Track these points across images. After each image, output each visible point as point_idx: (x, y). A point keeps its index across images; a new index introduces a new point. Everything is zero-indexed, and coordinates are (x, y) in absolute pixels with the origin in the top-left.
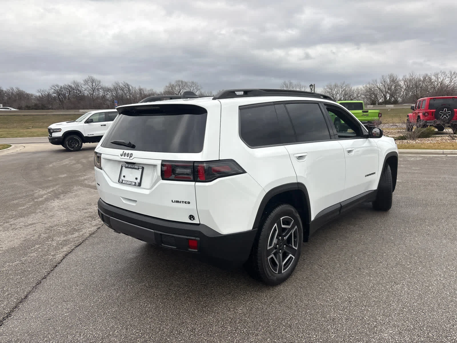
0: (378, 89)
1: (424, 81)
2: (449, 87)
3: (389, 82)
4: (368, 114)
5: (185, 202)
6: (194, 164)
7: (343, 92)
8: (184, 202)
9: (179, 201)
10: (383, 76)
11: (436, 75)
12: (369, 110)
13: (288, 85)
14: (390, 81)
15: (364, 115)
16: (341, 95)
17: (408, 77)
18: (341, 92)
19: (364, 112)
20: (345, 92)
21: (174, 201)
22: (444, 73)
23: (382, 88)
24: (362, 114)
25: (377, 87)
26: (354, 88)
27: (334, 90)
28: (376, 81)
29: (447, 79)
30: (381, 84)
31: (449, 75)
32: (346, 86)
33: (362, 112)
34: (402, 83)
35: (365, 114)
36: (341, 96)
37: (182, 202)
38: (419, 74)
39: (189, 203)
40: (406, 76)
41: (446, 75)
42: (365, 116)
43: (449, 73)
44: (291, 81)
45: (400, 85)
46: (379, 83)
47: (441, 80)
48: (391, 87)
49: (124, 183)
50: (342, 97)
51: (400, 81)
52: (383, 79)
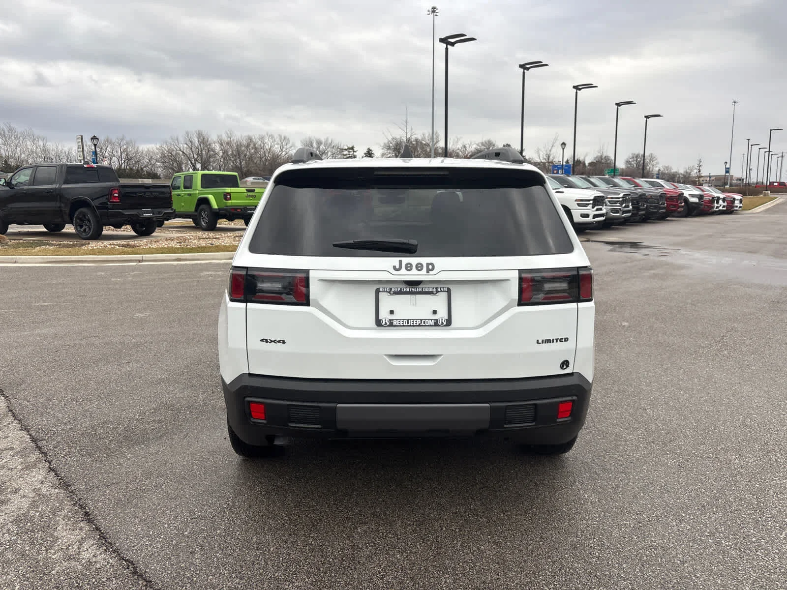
0: (181, 153)
1: (248, 146)
2: (280, 157)
3: (197, 144)
4: (255, 194)
5: (561, 340)
6: (578, 272)
7: (124, 155)
8: (558, 340)
9: (550, 340)
10: (187, 133)
11: (262, 138)
12: (256, 189)
13: (7, 132)
14: (200, 143)
15: (250, 196)
16: (120, 159)
17: (225, 138)
18: (119, 154)
19: (248, 191)
20: (127, 155)
21: (540, 341)
22: (272, 136)
23: (187, 151)
24: (246, 194)
25: (180, 150)
26: (144, 147)
27: (106, 149)
28: (177, 139)
29: (276, 146)
30: (186, 146)
31: (278, 140)
32: (127, 143)
33: (246, 191)
34: (217, 147)
35: (251, 194)
36: (120, 162)
37: (555, 341)
38: (239, 135)
39: (566, 340)
40: (222, 136)
41: (275, 140)
42: (251, 198)
43: (278, 137)
44: (13, 125)
45: (213, 150)
46: (182, 144)
47: (269, 147)
48: (202, 151)
49: (395, 326)
50: (122, 164)
51: (214, 143)
52: (188, 137)
